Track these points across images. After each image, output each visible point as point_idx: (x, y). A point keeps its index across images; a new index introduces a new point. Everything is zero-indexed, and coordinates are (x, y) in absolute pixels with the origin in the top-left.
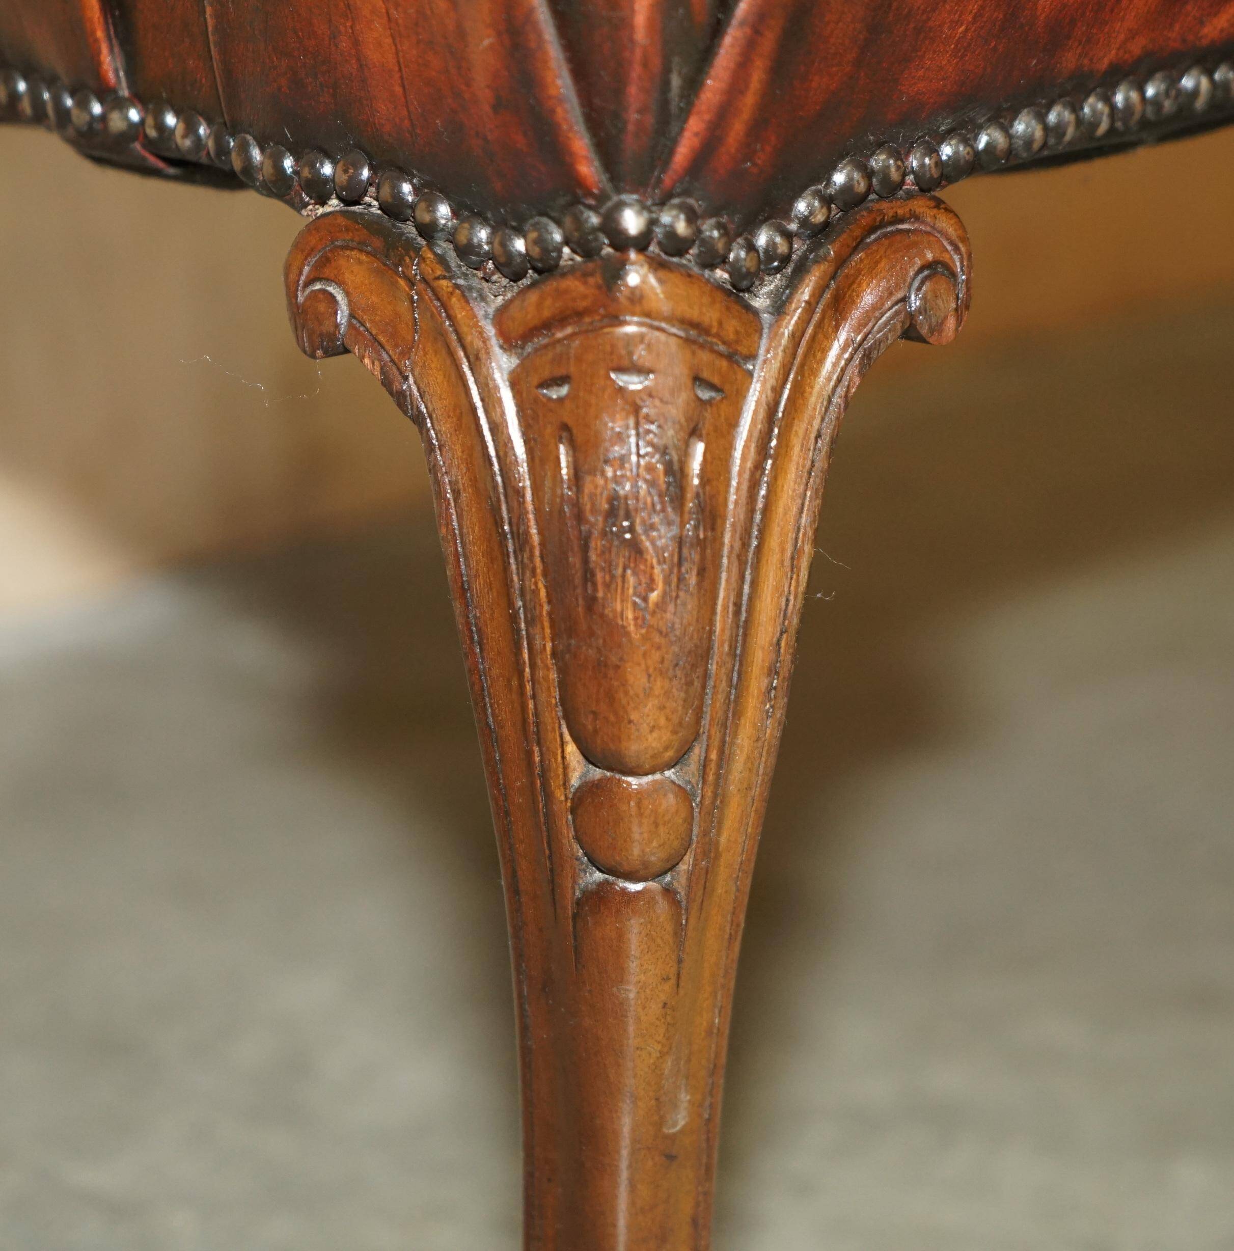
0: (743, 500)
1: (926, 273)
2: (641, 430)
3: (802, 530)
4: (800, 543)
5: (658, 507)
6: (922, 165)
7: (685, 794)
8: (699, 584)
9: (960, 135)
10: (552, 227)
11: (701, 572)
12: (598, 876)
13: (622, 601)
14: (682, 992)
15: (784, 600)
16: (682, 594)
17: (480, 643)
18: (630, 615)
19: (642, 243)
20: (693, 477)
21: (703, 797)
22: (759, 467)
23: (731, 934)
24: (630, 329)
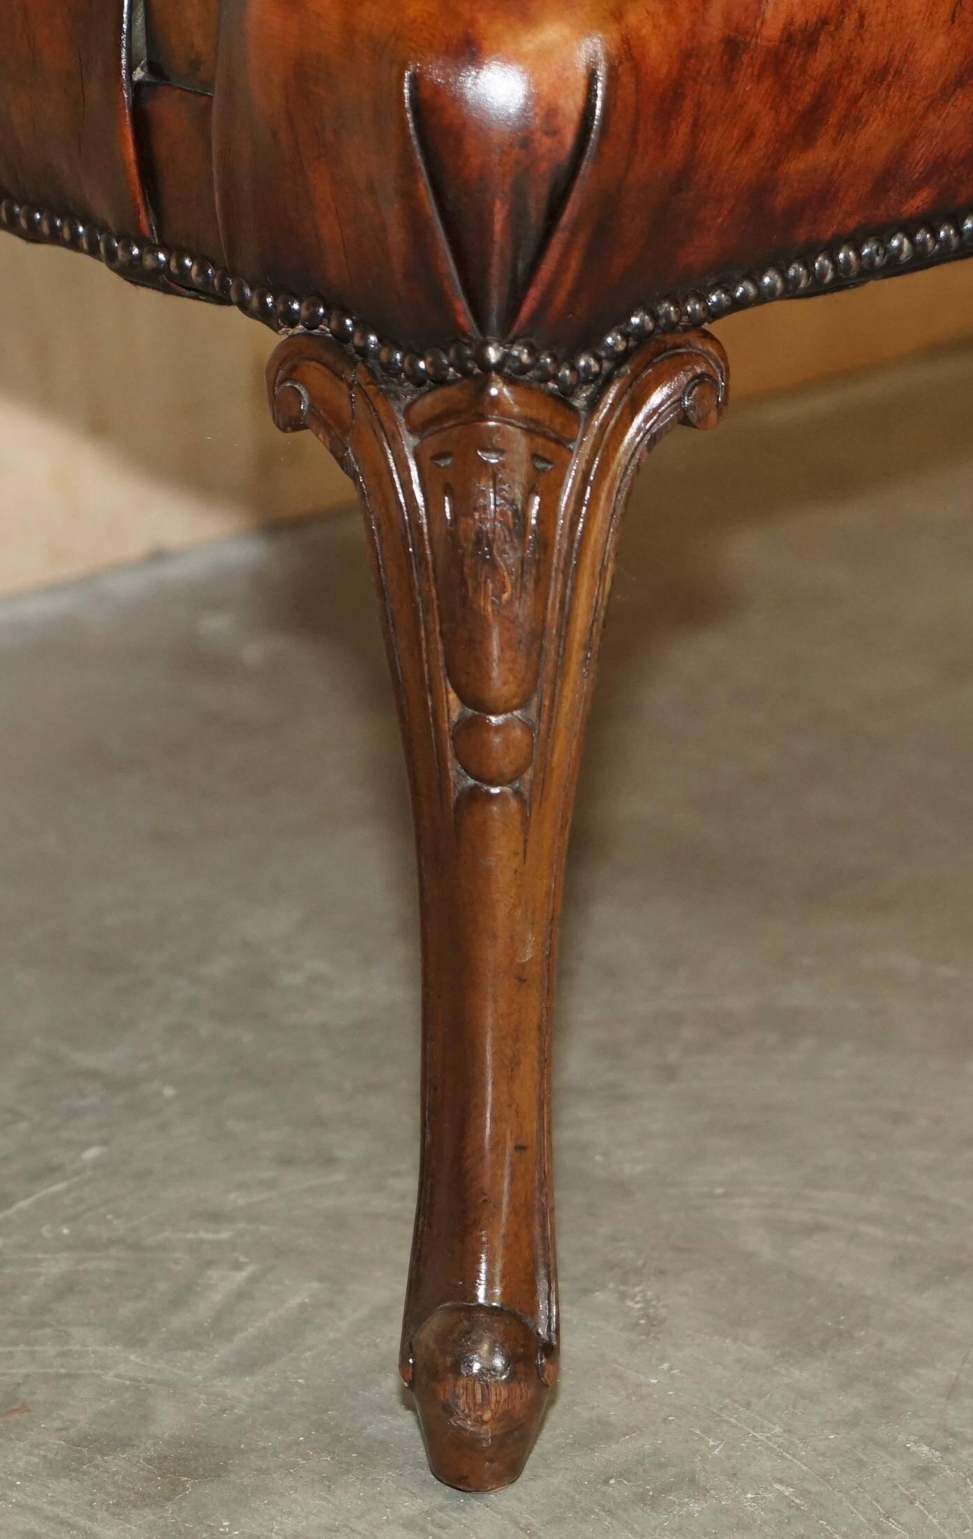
0: (566, 535)
1: (696, 381)
2: (497, 489)
3: (607, 554)
4: (605, 563)
5: (508, 539)
6: (694, 310)
7: (528, 727)
8: (536, 589)
9: (723, 287)
10: (442, 355)
11: (537, 581)
12: (471, 782)
13: (484, 599)
14: (528, 863)
15: (594, 600)
16: (523, 595)
17: (394, 625)
18: (490, 609)
19: (499, 367)
20: (531, 519)
21: (539, 730)
22: (577, 512)
23: (562, 825)
24: (492, 424)
